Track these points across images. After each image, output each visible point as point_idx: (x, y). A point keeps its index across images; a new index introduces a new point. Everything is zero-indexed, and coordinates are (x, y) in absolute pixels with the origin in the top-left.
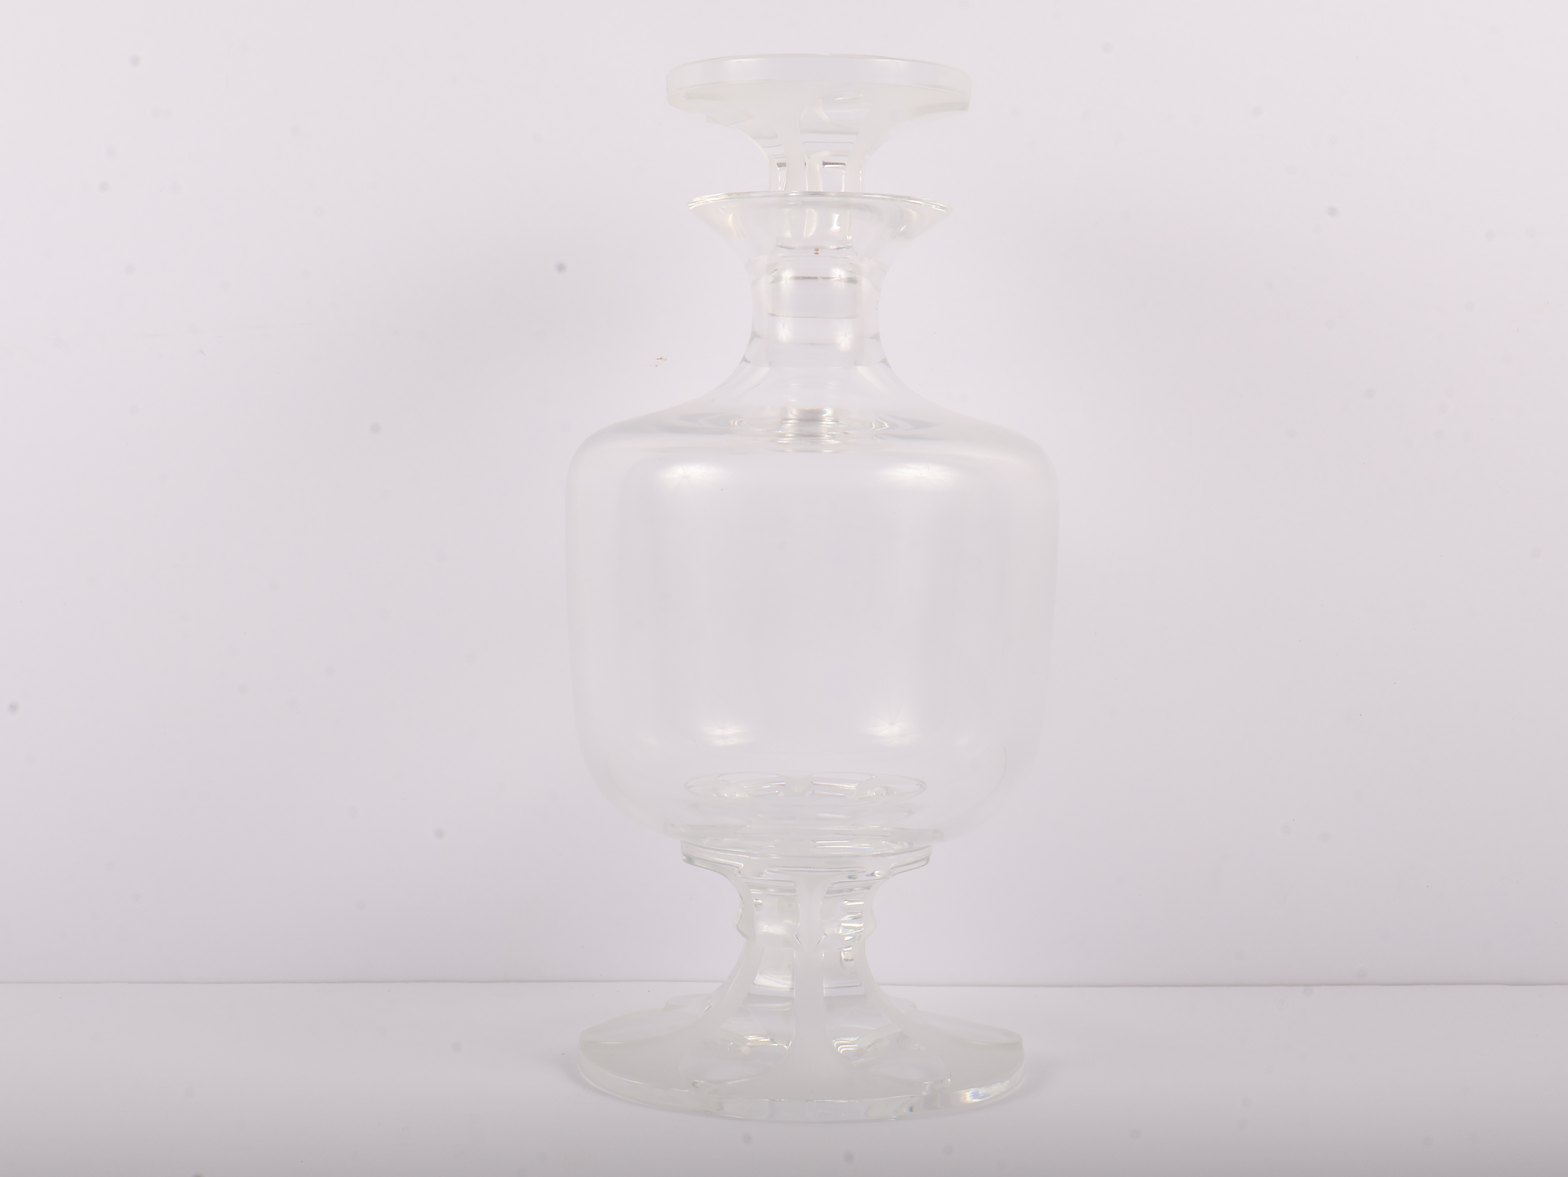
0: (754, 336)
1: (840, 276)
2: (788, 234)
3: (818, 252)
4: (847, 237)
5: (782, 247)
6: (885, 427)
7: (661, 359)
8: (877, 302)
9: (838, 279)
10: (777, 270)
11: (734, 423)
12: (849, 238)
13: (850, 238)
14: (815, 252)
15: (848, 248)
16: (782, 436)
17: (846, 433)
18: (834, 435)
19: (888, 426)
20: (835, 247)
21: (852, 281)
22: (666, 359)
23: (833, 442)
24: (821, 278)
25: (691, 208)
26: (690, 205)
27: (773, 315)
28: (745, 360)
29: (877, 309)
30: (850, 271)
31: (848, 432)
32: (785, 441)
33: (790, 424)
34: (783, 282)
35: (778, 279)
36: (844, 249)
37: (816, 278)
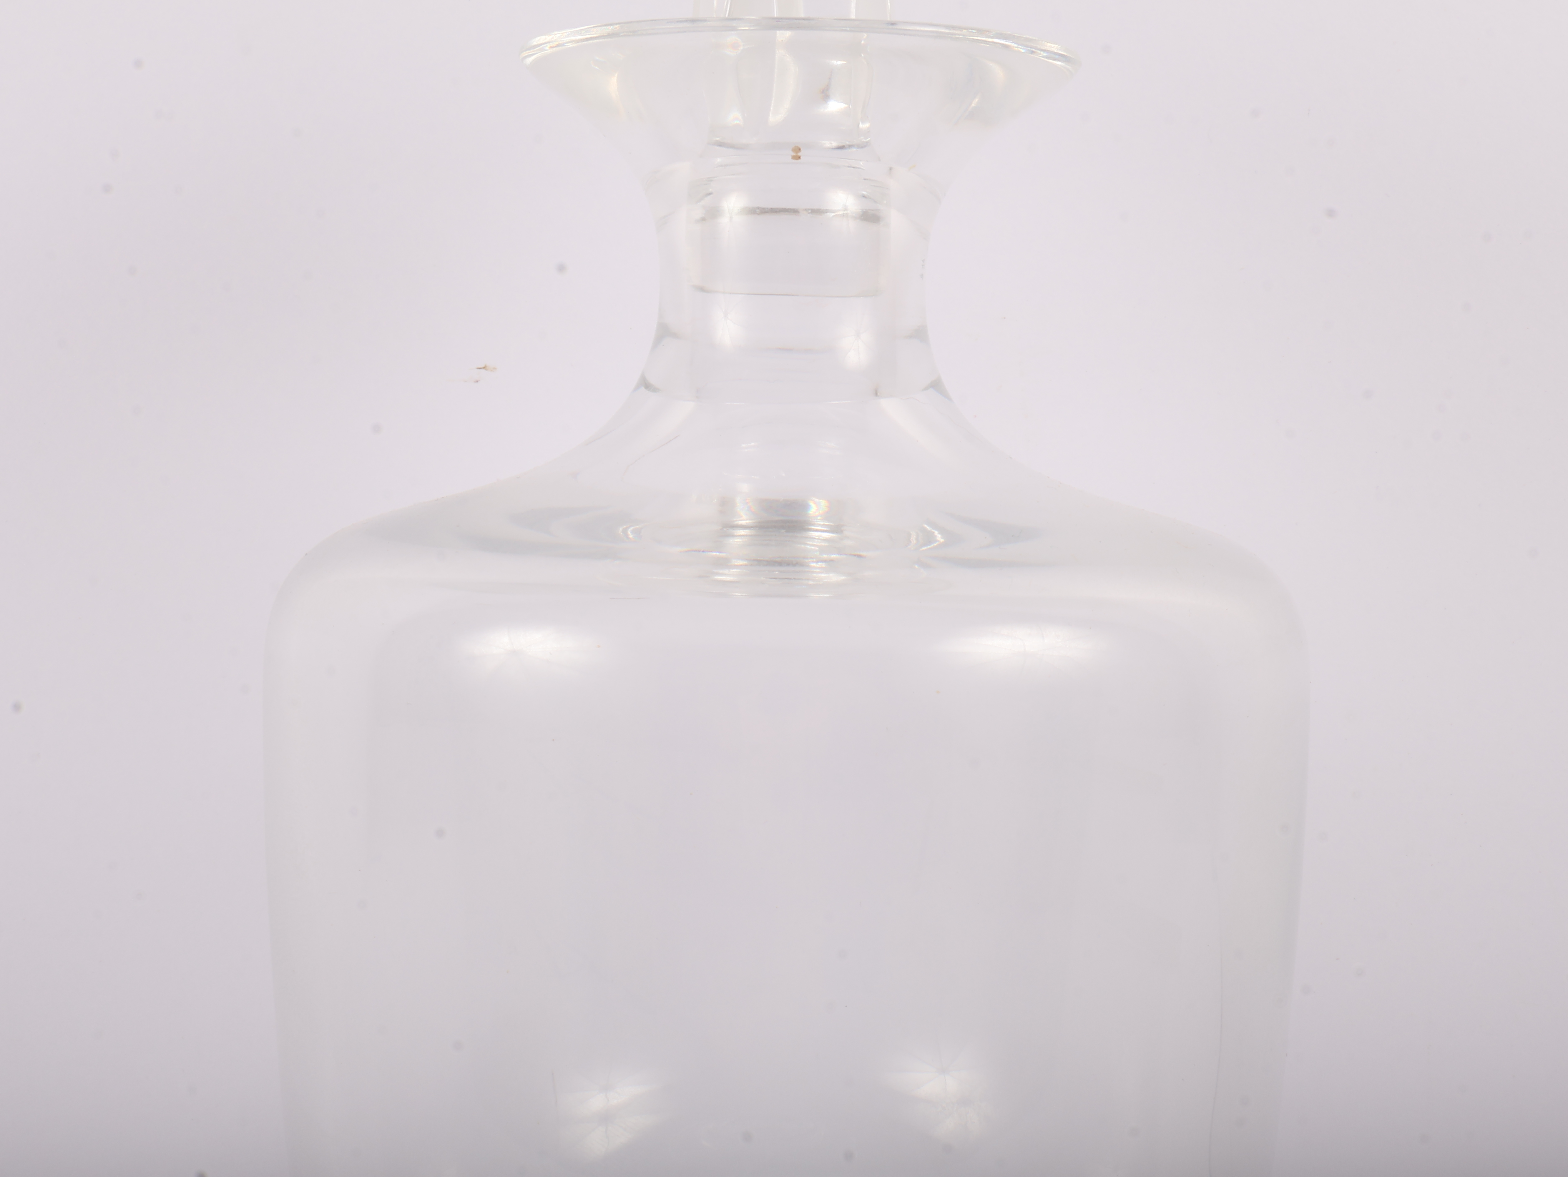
0: (664, 333)
1: (846, 209)
2: (734, 117)
3: (799, 154)
4: (861, 125)
5: (721, 144)
6: (937, 541)
7: (484, 368)
8: (923, 261)
9: (841, 213)
10: (710, 194)
11: (625, 531)
12: (865, 126)
13: (867, 125)
14: (794, 154)
15: (861, 146)
16: (723, 563)
17: (859, 556)
18: (832, 561)
19: (942, 540)
20: (835, 144)
21: (870, 217)
22: (495, 369)
23: (834, 577)
24: (806, 210)
25: (529, 60)
26: (524, 54)
27: (702, 289)
28: (645, 384)
29: (922, 276)
30: (864, 196)
31: (863, 553)
32: (727, 575)
33: (739, 539)
34: (724, 221)
35: (713, 214)
36: (854, 149)
37: (795, 211)
